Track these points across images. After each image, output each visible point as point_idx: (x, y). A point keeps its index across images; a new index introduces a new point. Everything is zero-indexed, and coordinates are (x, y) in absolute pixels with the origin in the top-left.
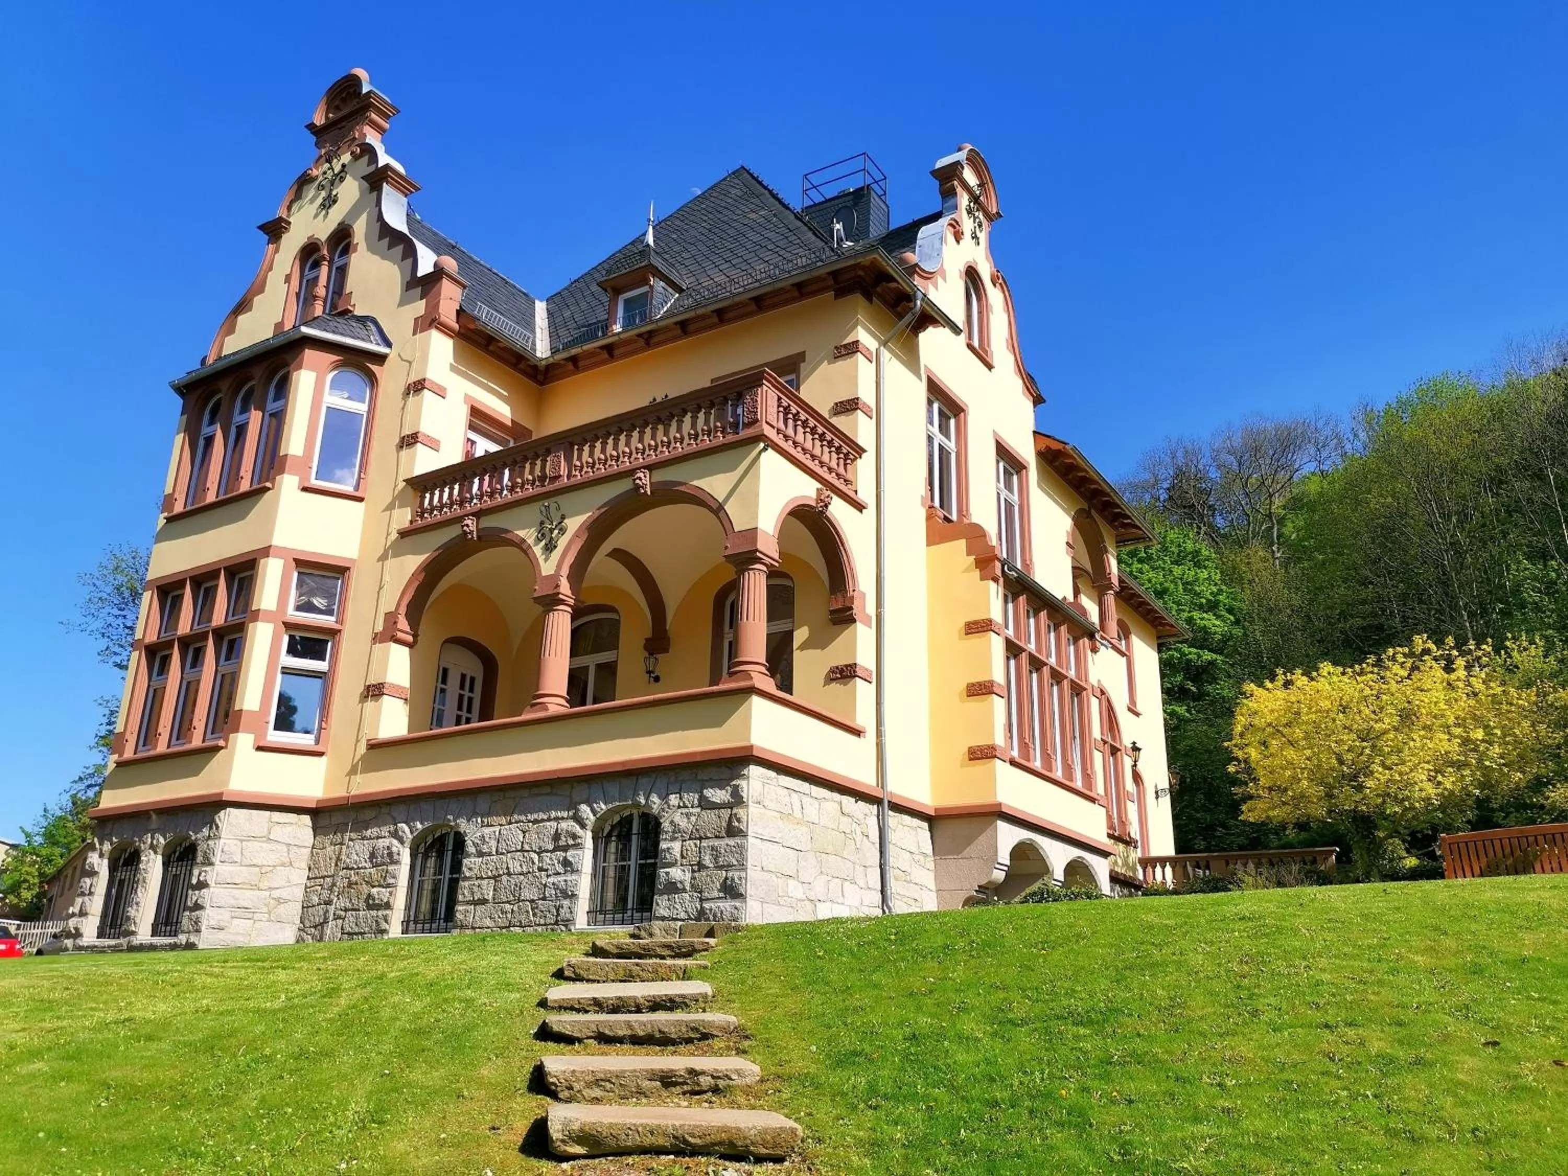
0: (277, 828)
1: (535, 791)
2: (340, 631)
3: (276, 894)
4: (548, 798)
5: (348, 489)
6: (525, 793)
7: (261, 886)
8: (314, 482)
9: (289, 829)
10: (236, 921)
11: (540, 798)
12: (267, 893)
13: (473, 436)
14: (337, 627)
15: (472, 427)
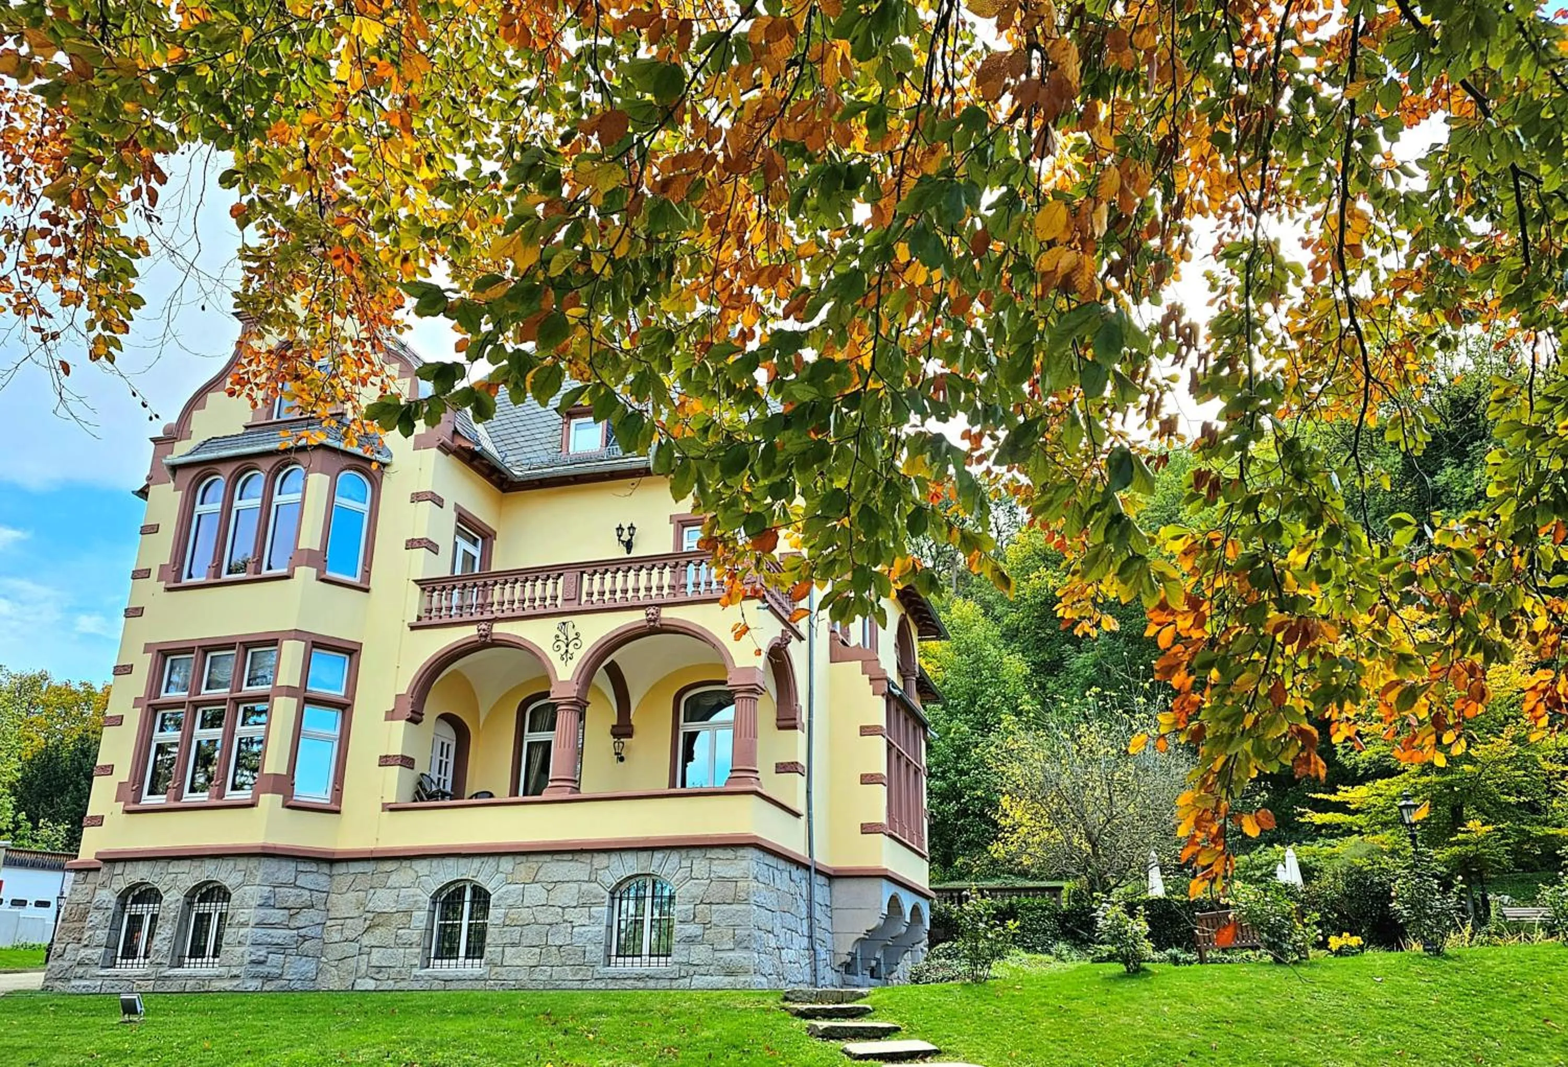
0: (301, 876)
1: (557, 857)
2: (349, 705)
3: (302, 932)
4: (571, 864)
5: (356, 580)
6: (548, 858)
7: (291, 925)
8: (330, 574)
9: (312, 876)
10: (271, 956)
11: (561, 864)
12: (295, 932)
13: (458, 539)
14: (348, 701)
15: (459, 532)
